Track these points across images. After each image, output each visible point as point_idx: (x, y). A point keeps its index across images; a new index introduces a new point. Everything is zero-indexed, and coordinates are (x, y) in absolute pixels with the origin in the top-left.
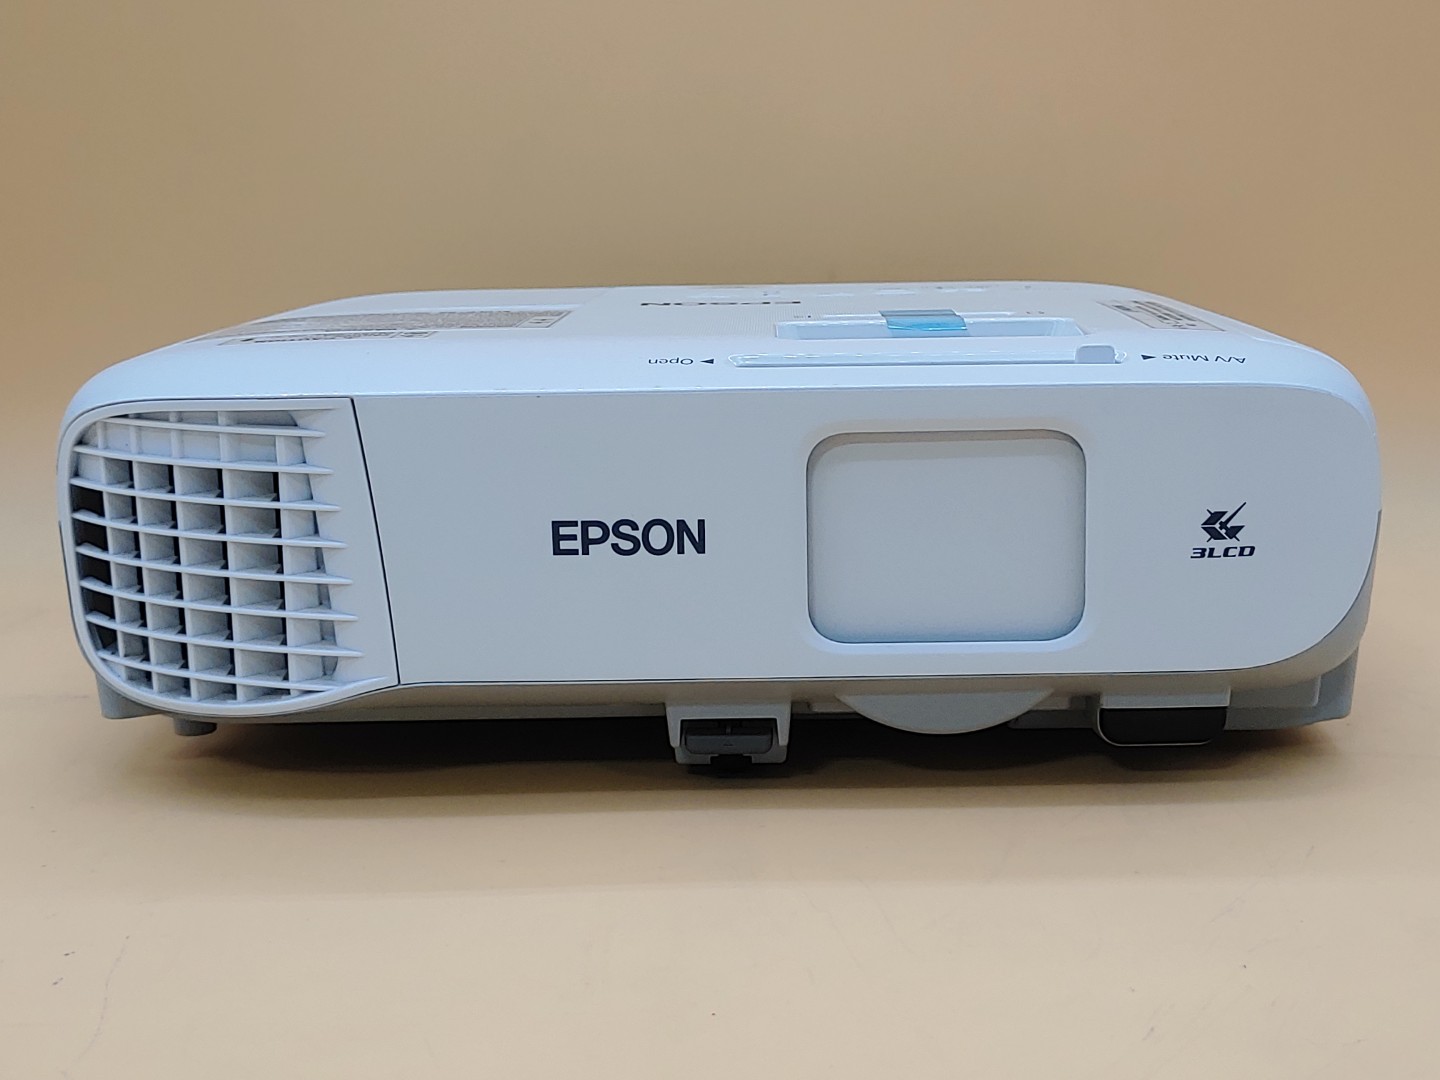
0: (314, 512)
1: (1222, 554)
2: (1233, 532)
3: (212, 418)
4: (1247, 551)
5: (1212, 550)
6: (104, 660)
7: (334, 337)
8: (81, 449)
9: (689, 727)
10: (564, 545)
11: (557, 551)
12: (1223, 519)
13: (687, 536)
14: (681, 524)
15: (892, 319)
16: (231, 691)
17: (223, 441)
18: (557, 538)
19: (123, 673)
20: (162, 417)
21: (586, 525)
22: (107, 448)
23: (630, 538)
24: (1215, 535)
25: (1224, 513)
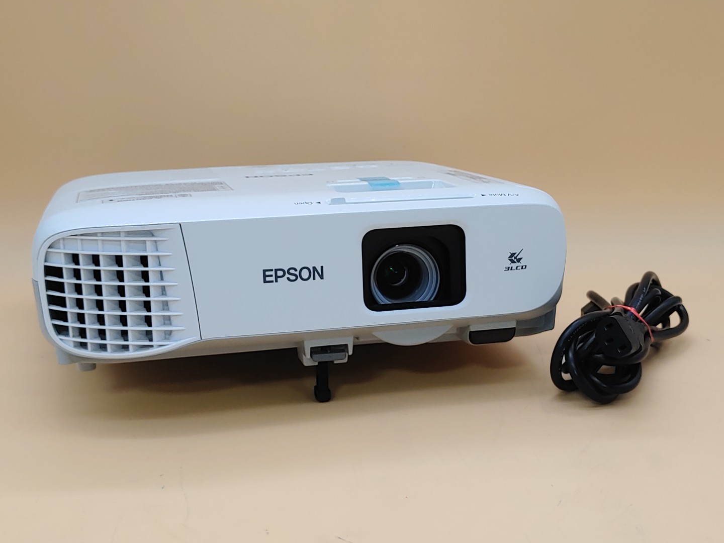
0: (161, 271)
1: (515, 268)
2: (519, 260)
3: (118, 234)
4: (524, 267)
5: (512, 268)
6: (61, 339)
8: (50, 250)
9: (314, 351)
10: (268, 279)
11: (265, 282)
12: (515, 256)
13: (317, 273)
14: (314, 268)
16: (126, 348)
17: (123, 244)
18: (265, 276)
19: (72, 344)
20: (95, 234)
21: (276, 270)
22: (64, 249)
23: (294, 275)
24: (513, 262)
25: (515, 254)
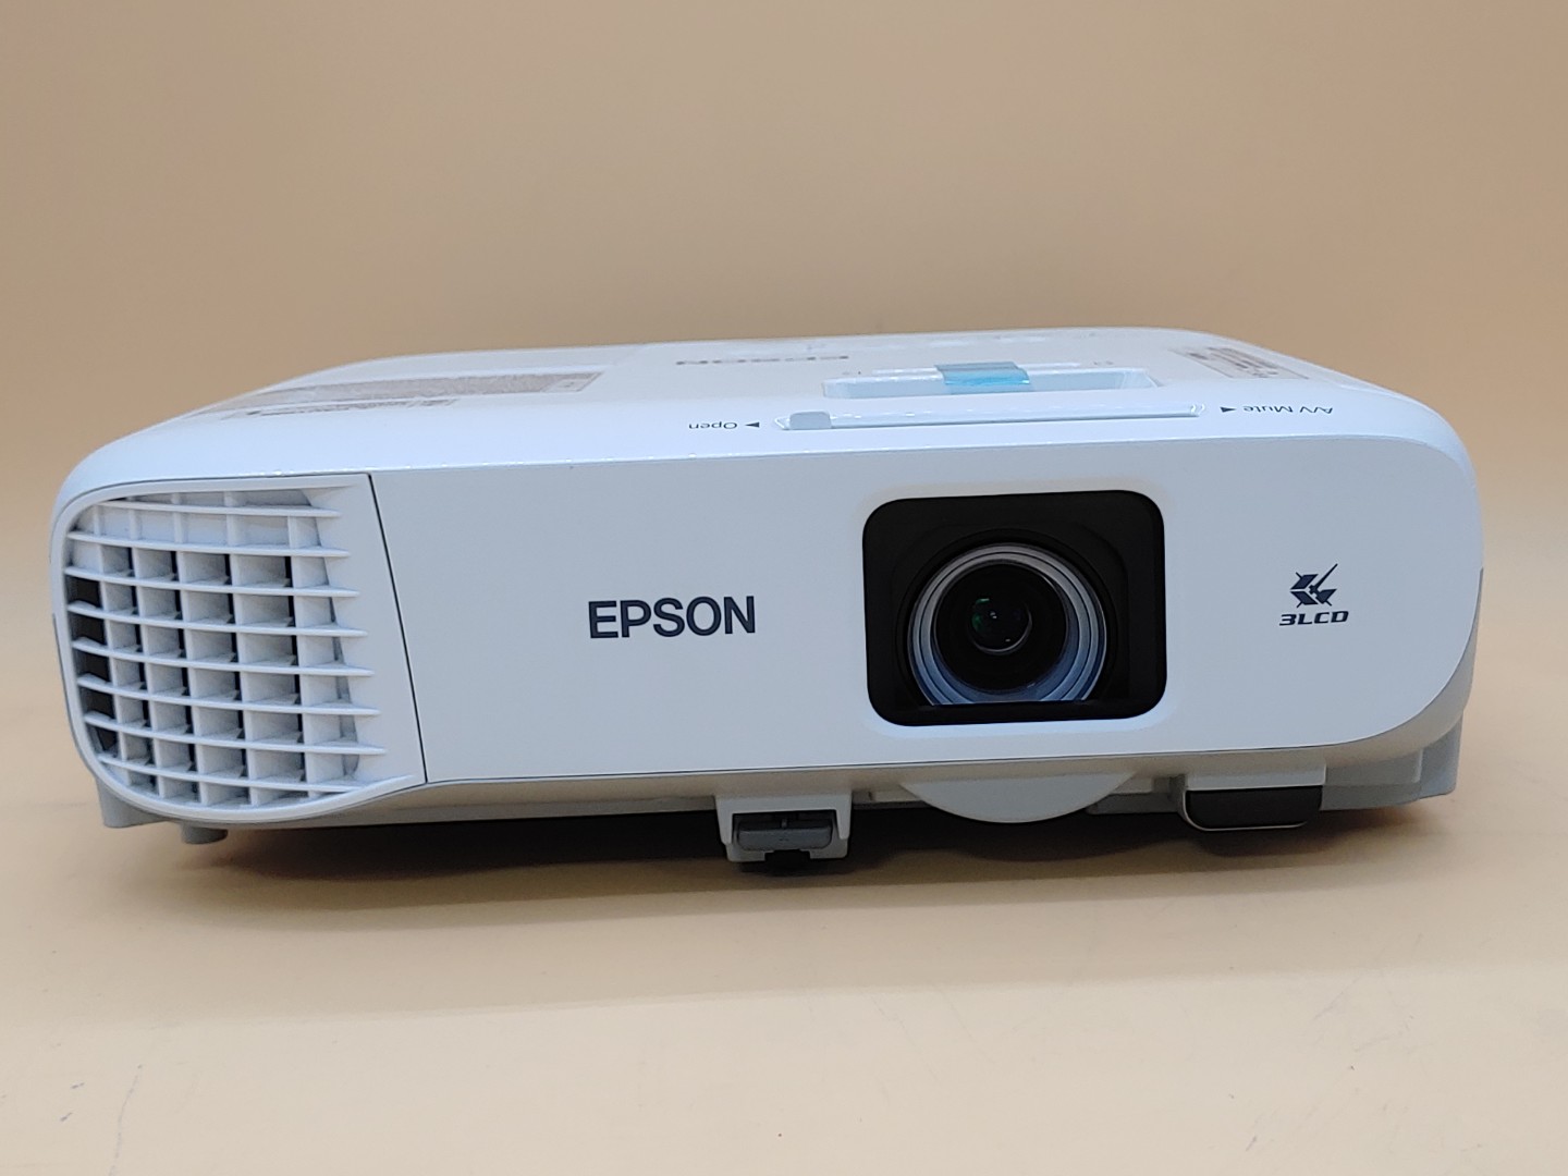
0: (330, 599)
1: (1313, 620)
2: (1325, 596)
3: (217, 499)
4: (1340, 616)
5: (1302, 616)
6: (104, 764)
7: (347, 408)
8: (76, 536)
9: (742, 822)
10: (602, 627)
11: (595, 634)
12: (1314, 583)
13: (736, 615)
14: (729, 601)
15: (948, 374)
16: (244, 794)
17: (231, 525)
18: (594, 620)
19: (126, 778)
20: (163, 499)
21: (626, 605)
22: (103, 534)
23: (672, 617)
24: (1305, 600)
25: (1314, 576)
